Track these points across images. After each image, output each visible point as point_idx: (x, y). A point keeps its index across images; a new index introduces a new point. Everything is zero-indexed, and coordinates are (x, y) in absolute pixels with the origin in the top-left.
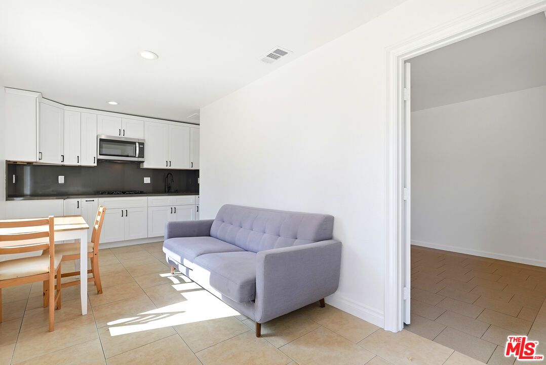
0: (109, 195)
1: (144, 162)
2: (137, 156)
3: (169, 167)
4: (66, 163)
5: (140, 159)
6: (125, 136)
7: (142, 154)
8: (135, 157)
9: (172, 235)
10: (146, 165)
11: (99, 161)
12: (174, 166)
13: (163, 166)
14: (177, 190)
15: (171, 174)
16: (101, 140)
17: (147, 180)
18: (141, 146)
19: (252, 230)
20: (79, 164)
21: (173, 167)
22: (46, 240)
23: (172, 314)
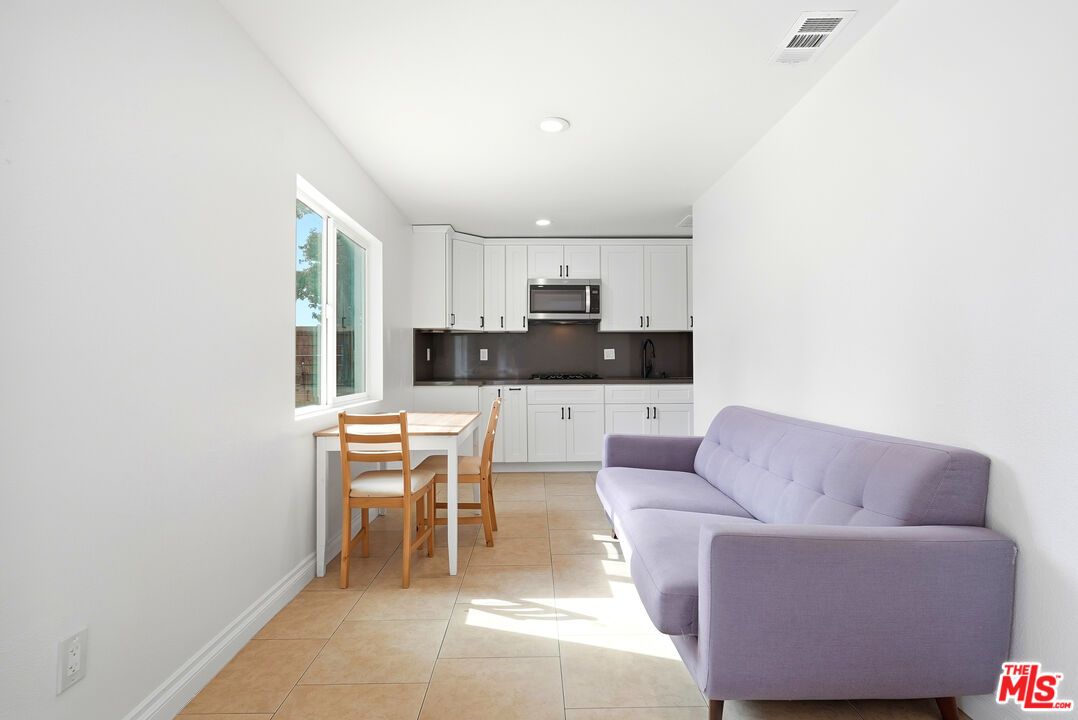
0: (543, 381)
1: (599, 320)
2: (588, 310)
3: (645, 329)
4: (488, 328)
5: (594, 316)
6: (570, 277)
7: (596, 306)
8: (584, 312)
9: (613, 462)
10: (604, 327)
11: (531, 322)
12: (656, 326)
13: (636, 327)
14: (664, 374)
15: (651, 342)
16: (534, 288)
17: (609, 354)
18: (594, 292)
19: (768, 469)
20: (503, 330)
21: (654, 327)
22: (395, 448)
23: (571, 616)
